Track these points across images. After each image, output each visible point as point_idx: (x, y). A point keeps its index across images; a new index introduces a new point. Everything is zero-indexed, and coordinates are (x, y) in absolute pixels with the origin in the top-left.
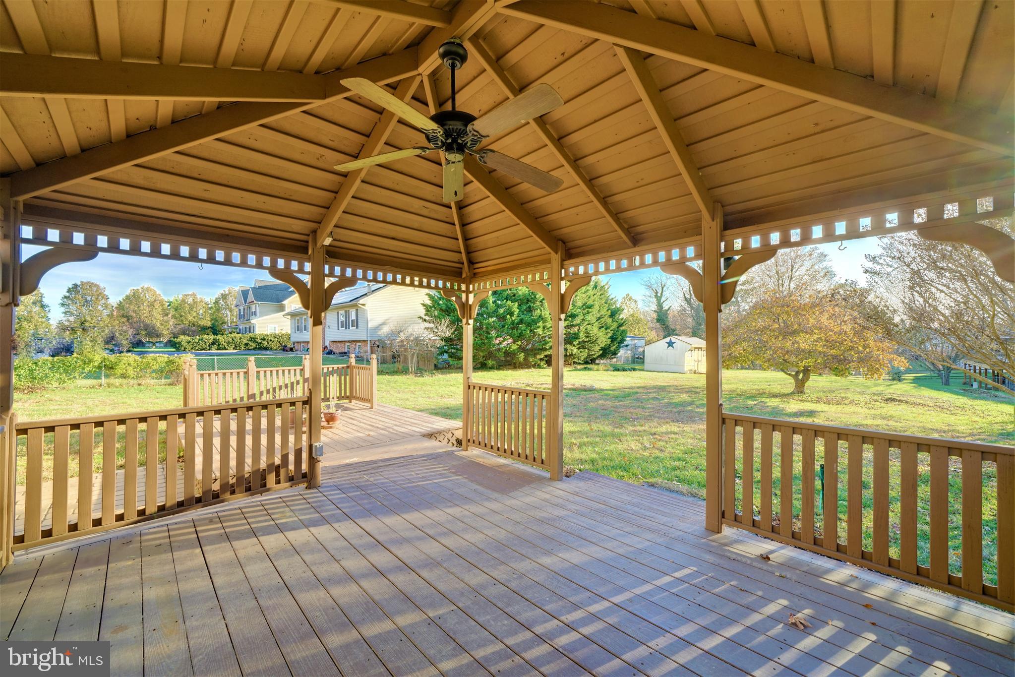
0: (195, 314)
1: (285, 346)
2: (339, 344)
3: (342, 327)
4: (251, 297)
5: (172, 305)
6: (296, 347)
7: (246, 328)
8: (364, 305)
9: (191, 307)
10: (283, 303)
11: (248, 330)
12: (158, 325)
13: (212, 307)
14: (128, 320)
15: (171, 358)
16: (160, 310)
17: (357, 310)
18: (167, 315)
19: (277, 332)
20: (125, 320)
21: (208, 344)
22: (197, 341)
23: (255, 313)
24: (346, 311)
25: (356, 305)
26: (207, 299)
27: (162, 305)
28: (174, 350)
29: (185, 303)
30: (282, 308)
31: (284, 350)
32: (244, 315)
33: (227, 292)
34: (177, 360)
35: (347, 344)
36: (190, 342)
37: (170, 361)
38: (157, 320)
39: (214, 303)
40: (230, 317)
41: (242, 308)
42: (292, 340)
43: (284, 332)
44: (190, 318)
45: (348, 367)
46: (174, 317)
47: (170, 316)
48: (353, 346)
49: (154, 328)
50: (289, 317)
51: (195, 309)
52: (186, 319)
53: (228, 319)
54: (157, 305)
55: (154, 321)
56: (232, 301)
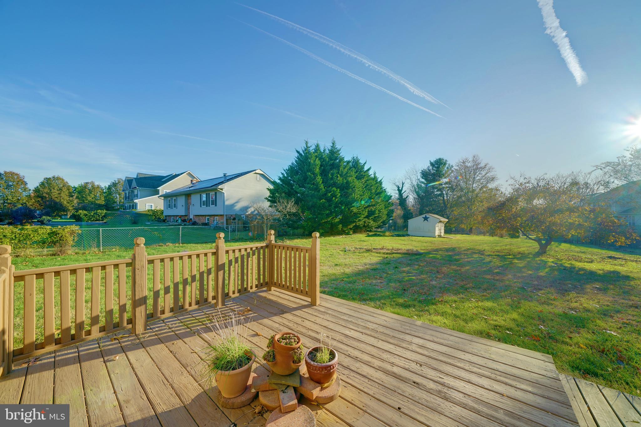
0: (93, 196)
1: (159, 218)
2: (201, 218)
3: (203, 205)
4: (134, 184)
5: (77, 190)
6: (168, 219)
7: (130, 206)
8: (222, 189)
9: (90, 192)
10: (158, 189)
11: (131, 207)
12: (65, 203)
13: (106, 192)
14: (42, 199)
15: (54, 230)
16: (67, 192)
17: (216, 193)
18: (72, 196)
19: (153, 209)
20: (39, 199)
21: (101, 216)
22: (92, 214)
23: (137, 196)
24: (207, 194)
25: (216, 189)
26: (103, 186)
27: (68, 189)
28: (74, 220)
29: (86, 188)
30: (157, 192)
31: (158, 221)
32: (129, 197)
33: (117, 182)
34: (61, 231)
35: (207, 217)
36: (87, 215)
37: (53, 233)
38: (64, 200)
39: (108, 189)
40: (118, 198)
41: (127, 192)
42: (165, 214)
43: (158, 209)
44: (89, 198)
45: (267, 246)
46: (77, 198)
47: (75, 197)
48: (212, 218)
49: (61, 205)
50: (163, 198)
51: (93, 193)
52: (87, 200)
53: (118, 200)
54: (65, 190)
55: (62, 201)
56: (120, 188)
